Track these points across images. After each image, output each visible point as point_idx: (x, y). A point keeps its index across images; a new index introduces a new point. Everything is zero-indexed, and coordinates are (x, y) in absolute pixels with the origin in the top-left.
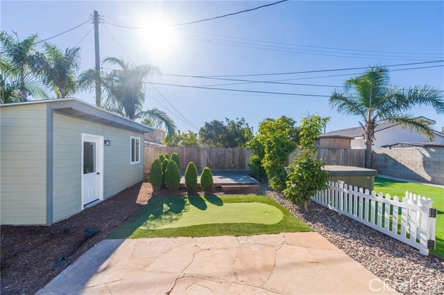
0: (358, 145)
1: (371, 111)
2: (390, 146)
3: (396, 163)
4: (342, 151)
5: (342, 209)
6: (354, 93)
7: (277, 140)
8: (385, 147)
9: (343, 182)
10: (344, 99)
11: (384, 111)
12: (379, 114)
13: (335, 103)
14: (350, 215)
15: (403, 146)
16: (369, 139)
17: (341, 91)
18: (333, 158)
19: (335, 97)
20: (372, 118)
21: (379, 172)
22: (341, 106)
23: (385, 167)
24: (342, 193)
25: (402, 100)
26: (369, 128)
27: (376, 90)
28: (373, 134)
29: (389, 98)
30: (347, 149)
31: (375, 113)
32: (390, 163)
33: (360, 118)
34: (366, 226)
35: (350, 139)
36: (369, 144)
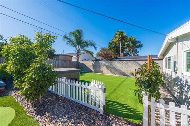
0: (74, 59)
1: (78, 46)
2: (84, 60)
3: (86, 66)
4: (68, 61)
5: (65, 94)
6: (72, 38)
7: (21, 51)
8: (82, 60)
9: (65, 78)
10: (69, 39)
11: (82, 47)
12: (81, 48)
13: (66, 40)
14: (69, 97)
15: (87, 60)
16: (78, 57)
17: (68, 35)
18: (65, 64)
19: (65, 37)
20: (79, 49)
21: (81, 70)
22: (68, 42)
23: (83, 68)
24: (65, 85)
25: (87, 44)
26: (78, 53)
27: (80, 38)
28: (79, 55)
29: (84, 42)
30: (70, 61)
31: (79, 47)
32: (84, 66)
33: (74, 48)
34: (77, 103)
35: (72, 56)
36: (78, 59)
